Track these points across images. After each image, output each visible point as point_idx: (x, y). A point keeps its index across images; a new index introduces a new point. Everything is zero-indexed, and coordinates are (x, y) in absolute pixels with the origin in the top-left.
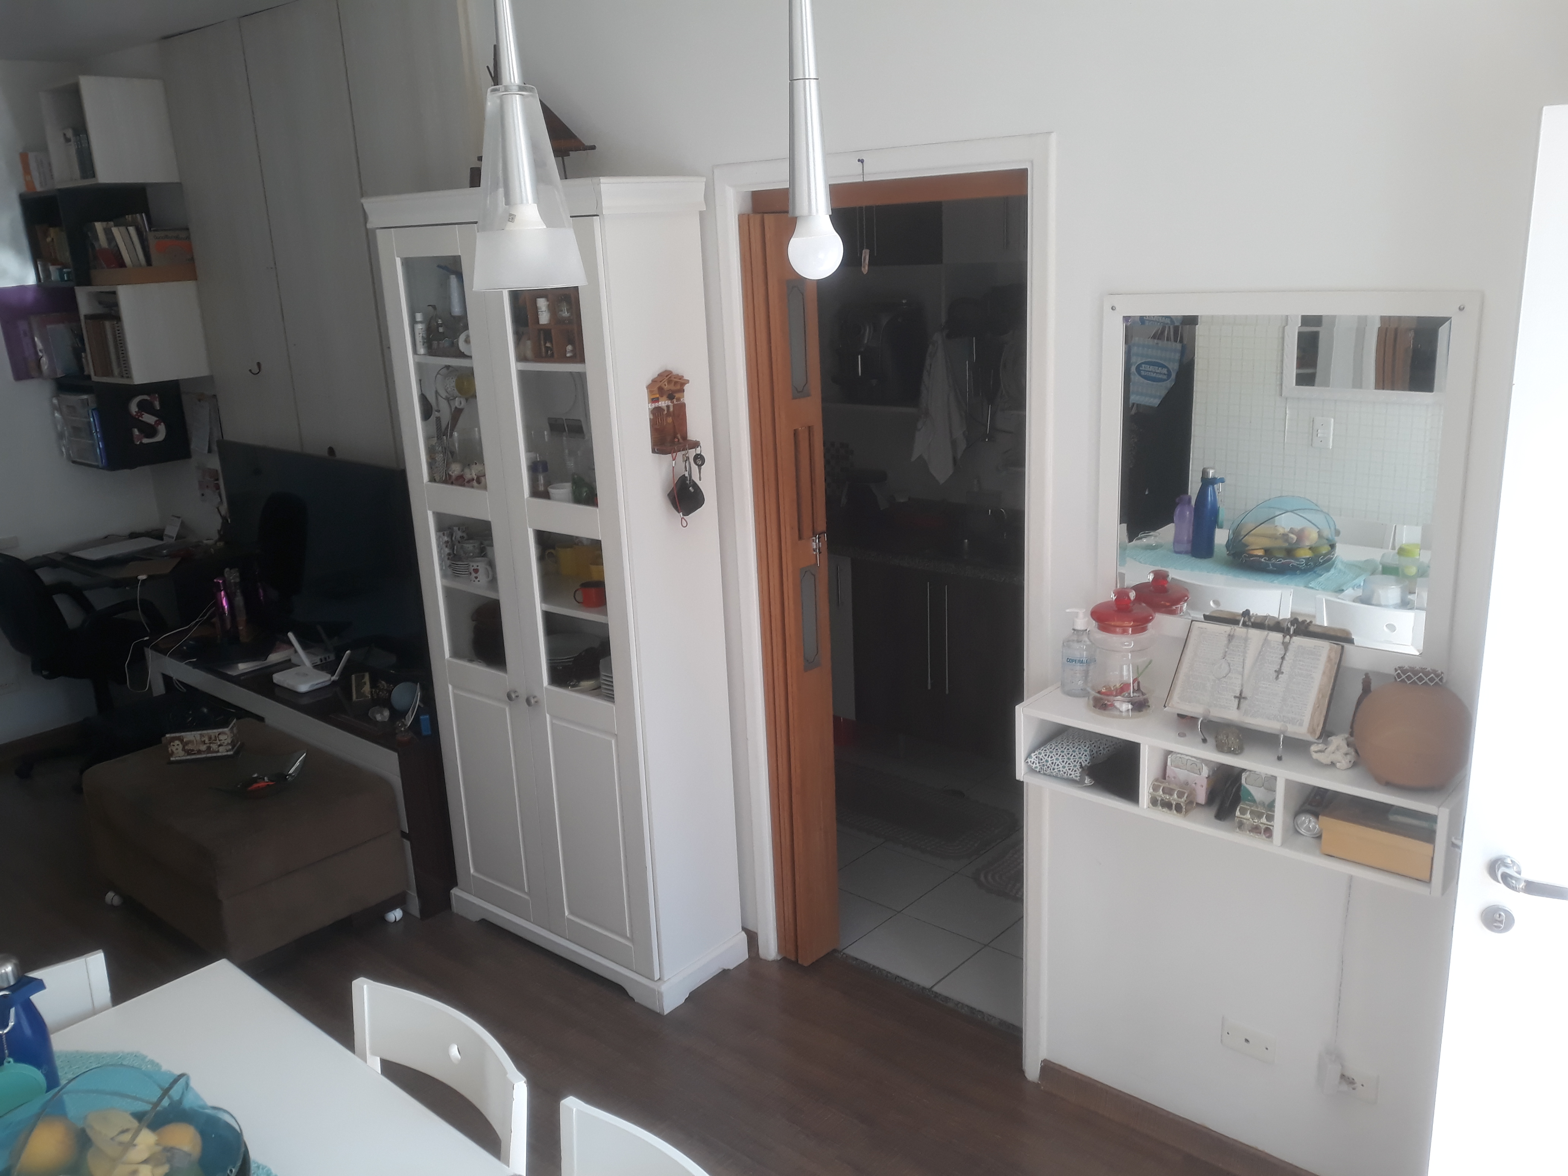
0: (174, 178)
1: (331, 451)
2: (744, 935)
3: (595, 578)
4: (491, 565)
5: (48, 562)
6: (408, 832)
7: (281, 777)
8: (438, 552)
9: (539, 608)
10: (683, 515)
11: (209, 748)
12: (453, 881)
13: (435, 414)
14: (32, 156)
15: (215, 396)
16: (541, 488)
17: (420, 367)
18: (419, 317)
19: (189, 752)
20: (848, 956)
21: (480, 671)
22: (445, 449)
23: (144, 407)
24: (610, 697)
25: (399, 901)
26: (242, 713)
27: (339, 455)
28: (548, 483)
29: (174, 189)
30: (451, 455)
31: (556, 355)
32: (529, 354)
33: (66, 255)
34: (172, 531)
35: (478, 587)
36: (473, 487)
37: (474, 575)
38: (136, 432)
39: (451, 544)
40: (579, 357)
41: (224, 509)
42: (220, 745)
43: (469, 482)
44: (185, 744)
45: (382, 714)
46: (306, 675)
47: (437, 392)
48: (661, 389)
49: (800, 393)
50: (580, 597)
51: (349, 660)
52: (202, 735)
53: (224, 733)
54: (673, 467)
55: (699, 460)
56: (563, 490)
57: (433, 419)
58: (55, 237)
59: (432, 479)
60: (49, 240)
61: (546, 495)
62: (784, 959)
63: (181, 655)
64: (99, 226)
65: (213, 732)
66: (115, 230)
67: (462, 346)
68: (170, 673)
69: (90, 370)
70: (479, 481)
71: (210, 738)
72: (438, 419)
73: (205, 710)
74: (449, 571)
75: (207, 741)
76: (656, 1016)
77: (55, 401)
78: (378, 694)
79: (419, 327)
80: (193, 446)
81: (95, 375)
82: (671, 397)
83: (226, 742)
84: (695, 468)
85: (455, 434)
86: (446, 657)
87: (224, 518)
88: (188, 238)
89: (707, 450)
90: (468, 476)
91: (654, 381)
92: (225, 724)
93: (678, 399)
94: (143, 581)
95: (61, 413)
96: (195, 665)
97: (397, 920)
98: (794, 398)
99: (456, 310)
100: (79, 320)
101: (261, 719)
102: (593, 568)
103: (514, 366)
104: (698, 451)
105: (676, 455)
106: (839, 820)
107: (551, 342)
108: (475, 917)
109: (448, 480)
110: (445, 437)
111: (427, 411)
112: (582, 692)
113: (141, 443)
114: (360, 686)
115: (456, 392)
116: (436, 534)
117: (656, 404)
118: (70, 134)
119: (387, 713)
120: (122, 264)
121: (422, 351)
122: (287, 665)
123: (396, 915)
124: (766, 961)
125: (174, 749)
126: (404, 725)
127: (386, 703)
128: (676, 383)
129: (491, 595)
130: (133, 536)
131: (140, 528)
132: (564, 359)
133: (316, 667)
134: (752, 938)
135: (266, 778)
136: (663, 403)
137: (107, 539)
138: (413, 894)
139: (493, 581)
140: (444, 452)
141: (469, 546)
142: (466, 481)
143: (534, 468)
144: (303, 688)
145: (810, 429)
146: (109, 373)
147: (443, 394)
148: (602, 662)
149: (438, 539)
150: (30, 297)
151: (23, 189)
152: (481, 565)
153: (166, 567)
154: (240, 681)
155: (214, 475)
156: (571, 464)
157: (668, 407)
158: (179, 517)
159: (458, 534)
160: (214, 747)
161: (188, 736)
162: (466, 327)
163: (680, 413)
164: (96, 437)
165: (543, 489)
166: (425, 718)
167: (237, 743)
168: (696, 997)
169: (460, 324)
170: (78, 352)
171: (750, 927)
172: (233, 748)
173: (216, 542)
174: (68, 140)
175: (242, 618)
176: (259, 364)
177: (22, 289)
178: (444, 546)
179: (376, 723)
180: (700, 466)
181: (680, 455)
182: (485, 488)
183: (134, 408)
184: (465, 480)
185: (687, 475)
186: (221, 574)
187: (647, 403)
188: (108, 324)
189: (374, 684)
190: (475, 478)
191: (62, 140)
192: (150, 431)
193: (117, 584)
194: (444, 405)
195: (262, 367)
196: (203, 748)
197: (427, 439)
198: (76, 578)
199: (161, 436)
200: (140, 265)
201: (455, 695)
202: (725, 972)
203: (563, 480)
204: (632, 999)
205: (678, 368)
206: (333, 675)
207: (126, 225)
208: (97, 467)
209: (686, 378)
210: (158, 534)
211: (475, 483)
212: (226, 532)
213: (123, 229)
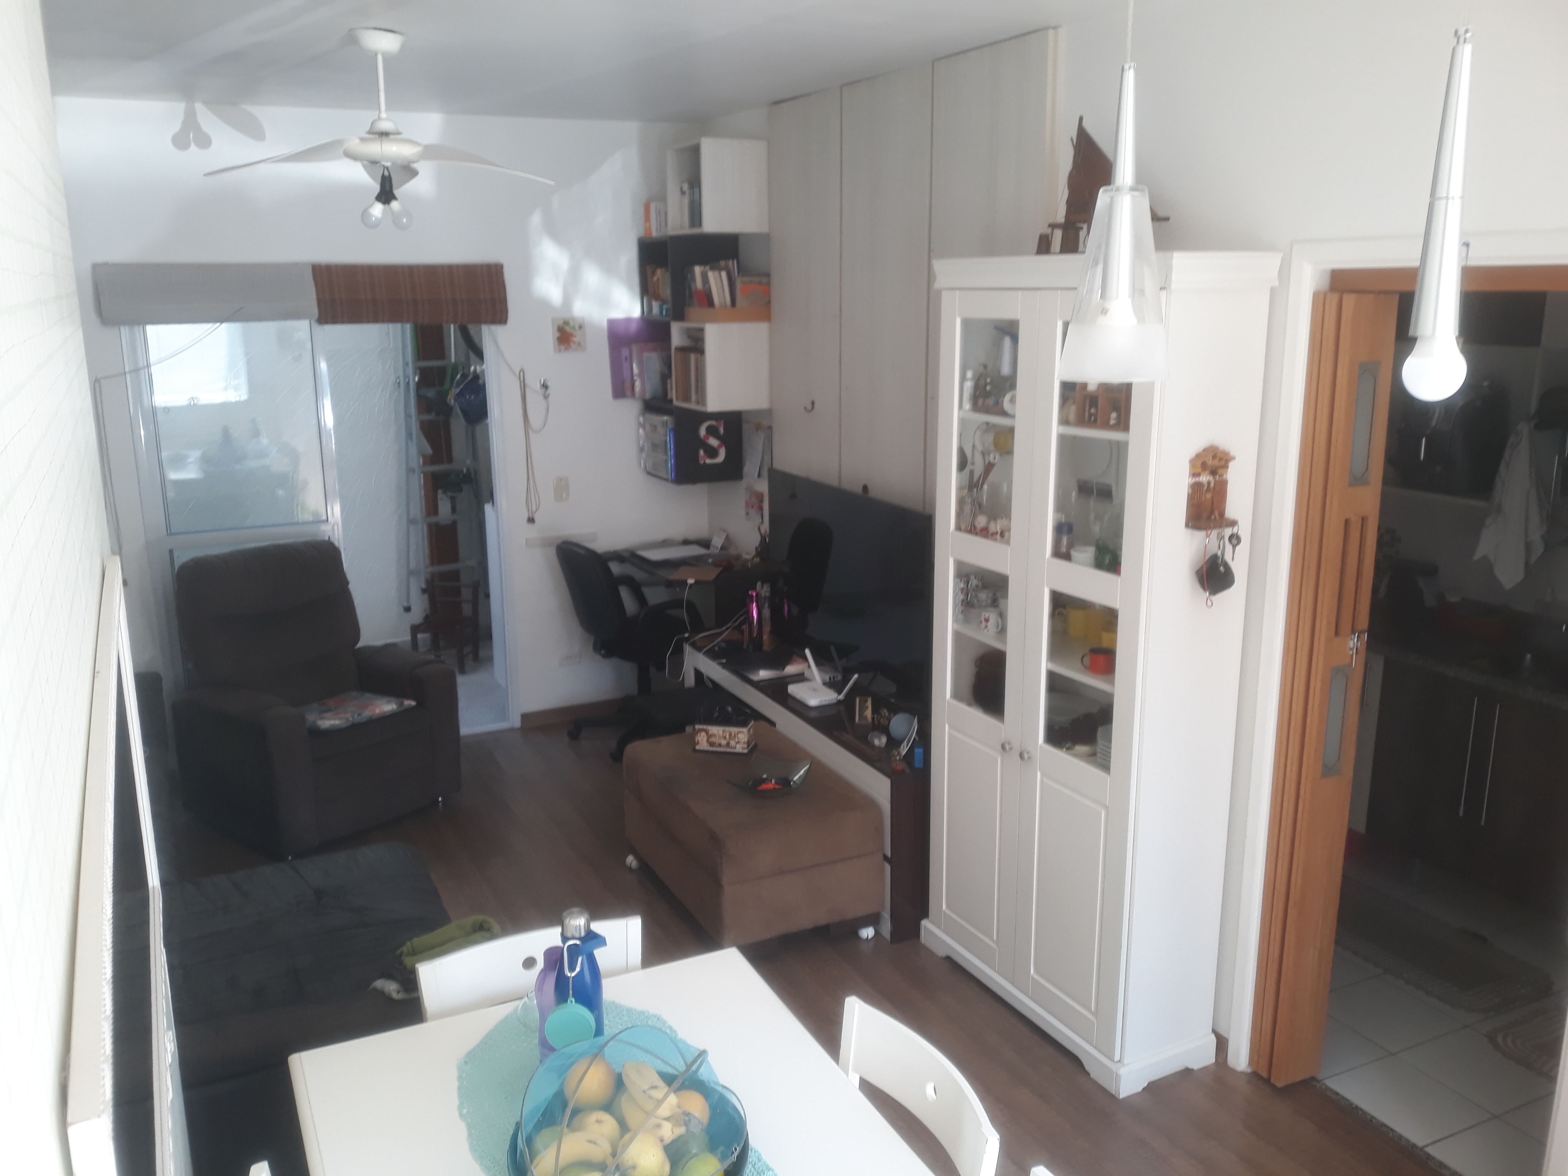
0: (764, 229)
1: (865, 488)
2: (1213, 1039)
3: (1105, 644)
4: (1002, 616)
5: (619, 557)
6: (890, 856)
7: (785, 782)
8: (953, 598)
9: (1044, 665)
10: (1210, 594)
11: (728, 744)
12: (925, 913)
13: (969, 467)
14: (653, 207)
15: (770, 428)
16: (1064, 550)
17: (963, 422)
18: (969, 374)
19: (712, 744)
20: (1327, 1088)
21: (977, 716)
22: (974, 501)
23: (712, 431)
24: (1105, 767)
25: (873, 920)
26: (758, 716)
27: (874, 493)
28: (1071, 546)
29: (763, 240)
30: (979, 507)
31: (1099, 421)
32: (1072, 417)
33: (666, 292)
34: (718, 542)
35: (988, 637)
36: (996, 540)
37: (984, 623)
38: (702, 452)
39: (966, 591)
40: (1123, 424)
41: (766, 527)
42: (738, 743)
43: (993, 534)
44: (709, 736)
45: (880, 740)
46: (815, 690)
47: (974, 446)
48: (1204, 466)
49: (1358, 480)
50: (1087, 660)
51: (855, 683)
52: (723, 731)
53: (742, 732)
54: (1206, 546)
55: (1235, 539)
56: (1087, 553)
57: (967, 471)
58: (661, 276)
59: (958, 528)
60: (655, 278)
61: (1067, 557)
62: (1255, 1075)
63: (713, 655)
64: (698, 270)
65: (734, 730)
66: (711, 275)
67: (1006, 405)
68: (703, 669)
69: (673, 394)
70: (1003, 535)
71: (730, 735)
72: (972, 473)
73: (730, 709)
74: (961, 617)
75: (728, 737)
76: (1112, 1097)
77: (641, 419)
78: (879, 721)
79: (969, 385)
80: (746, 469)
81: (677, 399)
82: (1213, 473)
83: (743, 741)
84: (1229, 547)
85: (985, 487)
86: (947, 698)
87: (763, 539)
88: (768, 284)
89: (1244, 530)
90: (992, 528)
91: (1198, 456)
92: (744, 724)
93: (1221, 476)
94: (691, 585)
95: (644, 429)
96: (724, 666)
97: (869, 937)
98: (1351, 485)
99: (1006, 370)
100: (670, 349)
101: (772, 724)
102: (1105, 636)
103: (1055, 429)
104: (1235, 530)
105: (1211, 533)
106: (1337, 942)
107: (1096, 408)
108: (941, 952)
109: (972, 530)
110: (975, 490)
111: (963, 464)
112: (1076, 756)
113: (704, 463)
114: (863, 709)
115: (992, 447)
116: (954, 580)
117: (1197, 479)
118: (686, 187)
119: (884, 740)
120: (710, 303)
121: (967, 406)
122: (800, 678)
123: (868, 933)
124: (1233, 1071)
125: (700, 739)
126: (899, 754)
127: (885, 730)
128: (1220, 459)
129: (998, 645)
130: (686, 542)
131: (692, 536)
132: (1106, 425)
133: (825, 684)
134: (1222, 1044)
135: (773, 781)
136: (1205, 478)
137: (665, 543)
138: (886, 916)
139: (1002, 631)
140: (973, 503)
141: (983, 596)
142: (990, 533)
143: (1059, 529)
144: (813, 702)
145: (1364, 520)
146: (687, 399)
147: (979, 447)
148: (1100, 731)
149: (955, 585)
150: (634, 327)
151: (642, 233)
152: (993, 616)
153: (711, 574)
154: (761, 686)
155: (760, 497)
156: (1096, 529)
157: (1209, 483)
158: (725, 531)
159: (974, 582)
160: (733, 743)
161: (715, 730)
162: (1013, 386)
163: (1219, 491)
164: (669, 455)
165: (1065, 550)
166: (919, 751)
167: (752, 742)
168: (1154, 1089)
169: (1009, 383)
170: (665, 377)
171: (1222, 1031)
172: (748, 747)
173: (753, 558)
174: (683, 193)
175: (767, 628)
176: (813, 403)
177: (628, 320)
178: (960, 592)
179: (873, 746)
180: (1234, 547)
181: (1214, 533)
182: (1008, 543)
183: (703, 432)
184: (988, 533)
185: (1219, 553)
186: (754, 588)
187: (1188, 477)
188: (693, 357)
189: (875, 711)
190: (999, 532)
191: (679, 193)
192: (712, 452)
193: (670, 584)
194: (978, 459)
195: (816, 406)
196: (724, 742)
197: (960, 489)
198: (638, 575)
199: (721, 457)
200: (726, 306)
201: (950, 735)
202: (1187, 1072)
203: (1086, 543)
204: (1088, 1074)
205: (1224, 442)
206: (839, 693)
207: (720, 269)
208: (666, 480)
209: (1232, 454)
210: (705, 543)
211: (998, 537)
212: (765, 549)
213: (717, 273)
